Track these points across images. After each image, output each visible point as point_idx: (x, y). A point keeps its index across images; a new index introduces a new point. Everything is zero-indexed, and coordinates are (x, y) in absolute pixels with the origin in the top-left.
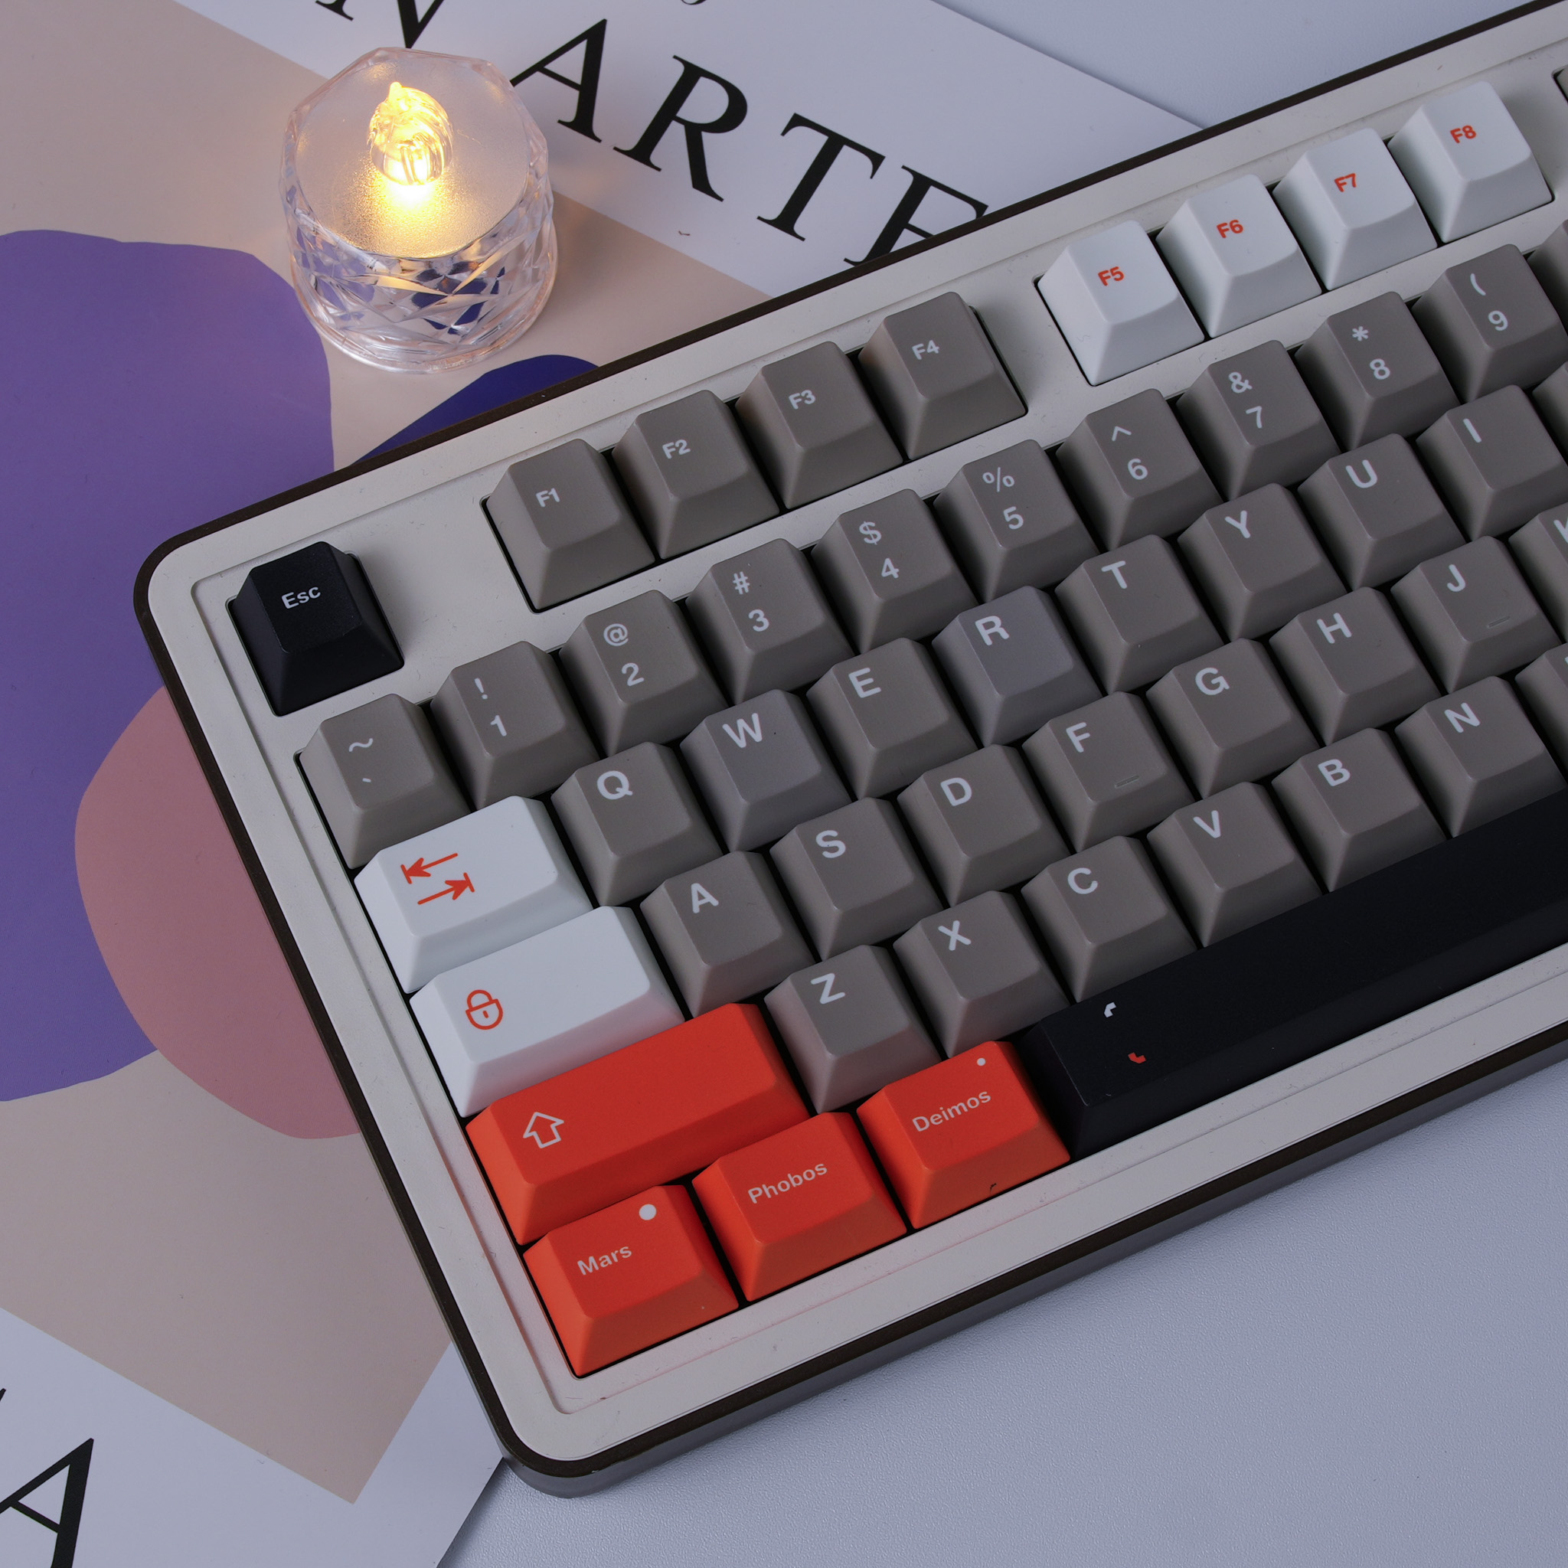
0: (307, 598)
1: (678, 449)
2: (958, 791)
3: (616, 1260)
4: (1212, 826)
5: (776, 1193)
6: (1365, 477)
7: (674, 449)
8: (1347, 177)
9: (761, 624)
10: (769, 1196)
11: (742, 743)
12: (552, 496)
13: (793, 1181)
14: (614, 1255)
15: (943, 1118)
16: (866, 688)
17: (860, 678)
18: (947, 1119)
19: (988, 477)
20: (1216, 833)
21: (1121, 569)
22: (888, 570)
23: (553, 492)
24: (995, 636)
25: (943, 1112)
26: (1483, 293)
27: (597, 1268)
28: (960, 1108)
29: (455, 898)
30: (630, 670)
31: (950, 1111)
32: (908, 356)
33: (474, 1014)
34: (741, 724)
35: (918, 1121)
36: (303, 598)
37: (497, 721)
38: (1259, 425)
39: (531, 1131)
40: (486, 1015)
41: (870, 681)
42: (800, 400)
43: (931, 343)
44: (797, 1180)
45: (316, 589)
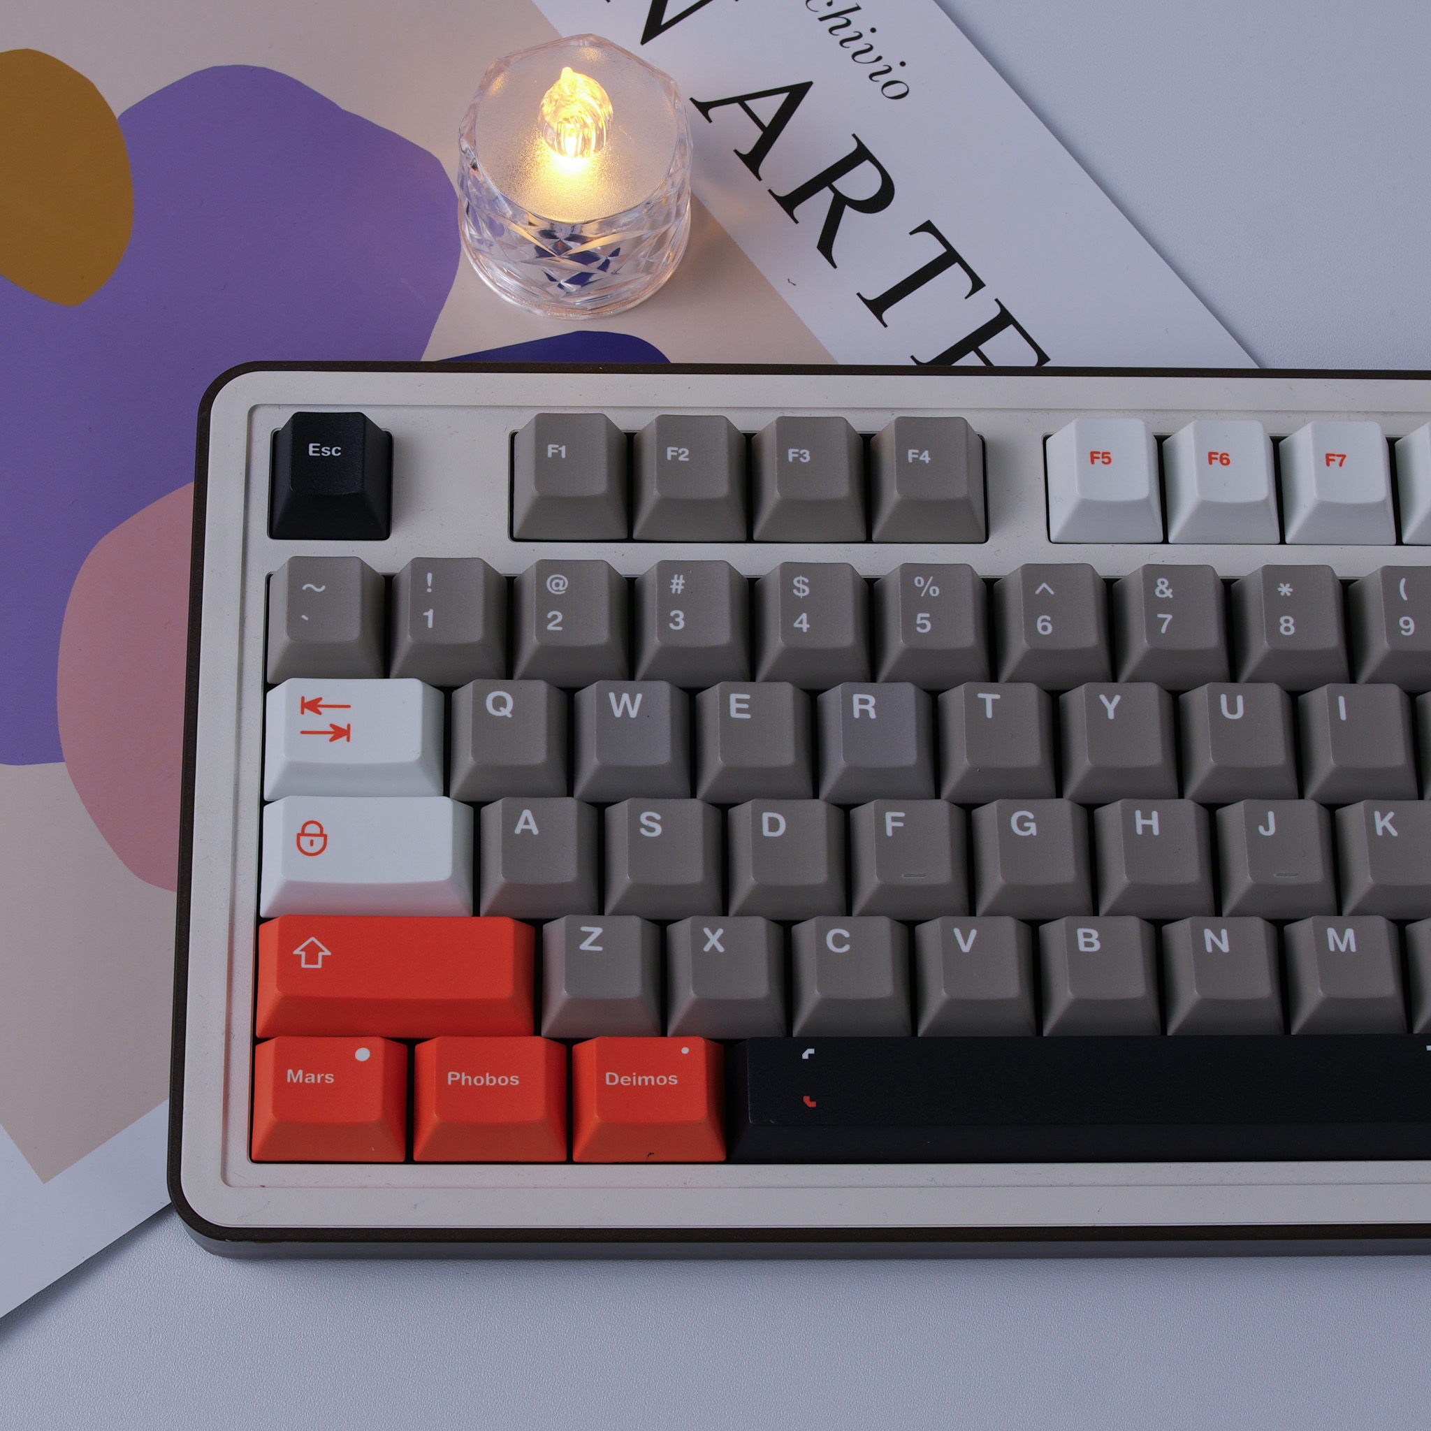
0: (329, 453)
1: (679, 455)
2: (774, 825)
3: (319, 1081)
4: (966, 941)
5: (470, 1084)
6: (1233, 709)
7: (675, 454)
8: (1338, 456)
9: (677, 624)
10: (463, 1083)
11: (618, 713)
12: (560, 451)
13: (488, 1080)
14: (319, 1077)
15: (632, 1082)
16: (739, 711)
17: (738, 701)
18: (635, 1084)
19: (919, 581)
20: (966, 948)
21: (994, 701)
22: (801, 622)
23: (563, 449)
24: (864, 713)
25: (634, 1078)
26: (1405, 598)
27: (301, 1081)
28: (650, 1080)
29: (332, 740)
30: (555, 617)
31: (640, 1079)
32: (902, 455)
33: (302, 838)
34: (626, 697)
35: (611, 1076)
36: (326, 451)
37: (430, 614)
38: (1163, 630)
39: (302, 950)
40: (312, 843)
41: (746, 706)
42: (797, 455)
43: (926, 453)
44: (491, 1081)
45: (339, 449)
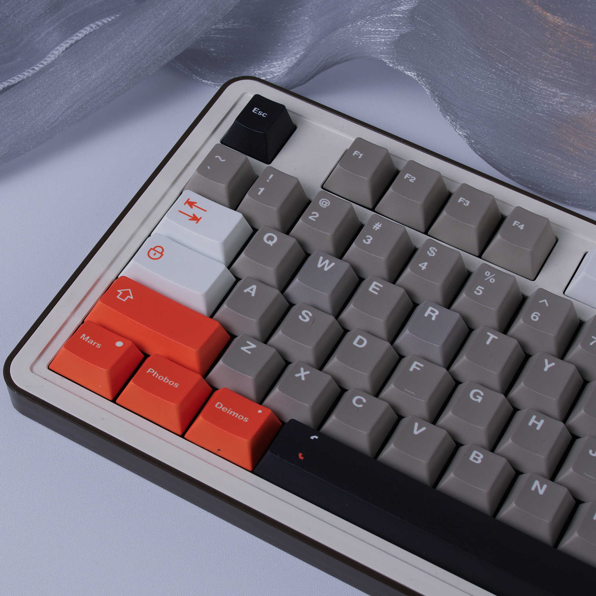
0: (261, 114)
1: (410, 178)
2: (361, 342)
3: (93, 345)
4: (418, 430)
5: (156, 377)
7: (409, 177)
9: (367, 241)
10: (153, 375)
11: (319, 266)
12: (359, 155)
13: (166, 380)
14: (95, 343)
15: (227, 411)
16: (374, 289)
17: (376, 286)
18: (228, 413)
19: (487, 273)
20: (416, 432)
21: (493, 339)
22: (423, 265)
23: (361, 155)
24: (430, 316)
25: (229, 411)
27: (86, 341)
28: (236, 415)
29: (190, 220)
30: (315, 215)
31: (232, 412)
33: (152, 250)
34: (327, 262)
36: (260, 113)
37: (262, 190)
38: (591, 344)
39: (122, 291)
40: (155, 254)
41: (378, 289)
42: (463, 201)
43: (523, 225)
45: (266, 114)
